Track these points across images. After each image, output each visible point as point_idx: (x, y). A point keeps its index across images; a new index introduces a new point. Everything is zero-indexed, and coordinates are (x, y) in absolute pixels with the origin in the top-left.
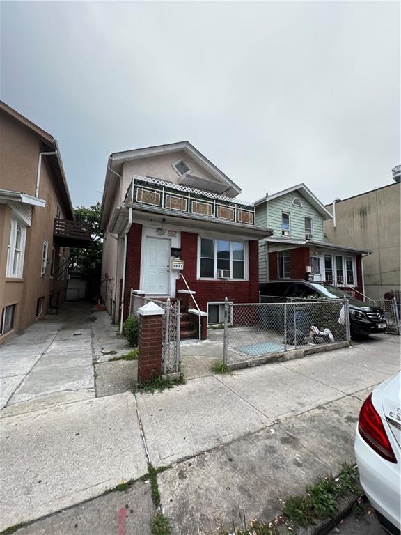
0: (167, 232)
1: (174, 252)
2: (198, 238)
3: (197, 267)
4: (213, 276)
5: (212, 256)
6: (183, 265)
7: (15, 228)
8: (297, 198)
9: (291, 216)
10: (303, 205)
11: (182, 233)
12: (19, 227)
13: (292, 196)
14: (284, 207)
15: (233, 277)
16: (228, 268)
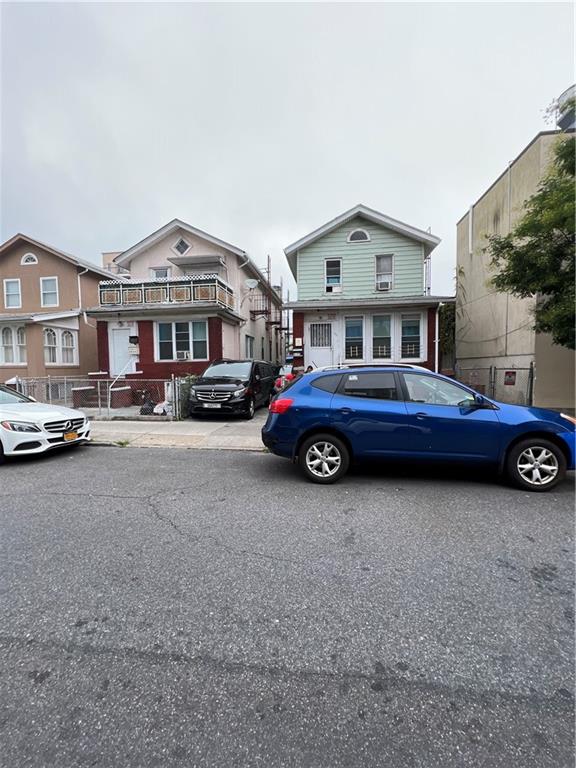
0: (125, 324)
1: (133, 340)
2: (155, 324)
3: (153, 351)
4: (172, 358)
5: (171, 339)
6: (136, 350)
7: (59, 334)
8: (359, 230)
9: (345, 262)
10: (373, 237)
11: (138, 322)
12: (67, 332)
13: (348, 229)
14: (330, 251)
15: (194, 358)
16: (188, 349)
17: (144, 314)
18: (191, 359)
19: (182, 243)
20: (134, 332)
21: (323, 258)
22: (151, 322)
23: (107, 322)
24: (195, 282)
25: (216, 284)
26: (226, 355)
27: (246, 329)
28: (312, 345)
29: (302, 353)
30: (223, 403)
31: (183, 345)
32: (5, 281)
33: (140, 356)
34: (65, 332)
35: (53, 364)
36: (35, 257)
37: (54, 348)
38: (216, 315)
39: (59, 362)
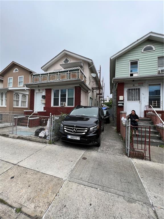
0: (41, 90)
1: (43, 97)
2: (52, 90)
3: (51, 102)
4: (58, 105)
5: (58, 97)
6: (44, 102)
7: (21, 96)
8: (149, 46)
9: (140, 61)
10: (156, 48)
11: (46, 89)
12: (24, 96)
13: (143, 46)
14: (133, 57)
15: (68, 105)
16: (65, 101)
17: (48, 86)
18: (66, 106)
19: (66, 60)
20: (44, 94)
21: (129, 61)
22: (51, 90)
23: (34, 90)
24: (70, 71)
25: (80, 71)
26: (82, 104)
27: (90, 94)
28: (128, 100)
29: (123, 104)
30: (82, 136)
31: (63, 100)
32: (9, 78)
33: (45, 104)
34: (23, 95)
35: (17, 107)
36: (18, 69)
37: (18, 101)
38: (78, 85)
39: (20, 106)
